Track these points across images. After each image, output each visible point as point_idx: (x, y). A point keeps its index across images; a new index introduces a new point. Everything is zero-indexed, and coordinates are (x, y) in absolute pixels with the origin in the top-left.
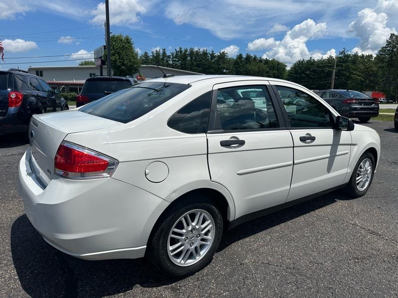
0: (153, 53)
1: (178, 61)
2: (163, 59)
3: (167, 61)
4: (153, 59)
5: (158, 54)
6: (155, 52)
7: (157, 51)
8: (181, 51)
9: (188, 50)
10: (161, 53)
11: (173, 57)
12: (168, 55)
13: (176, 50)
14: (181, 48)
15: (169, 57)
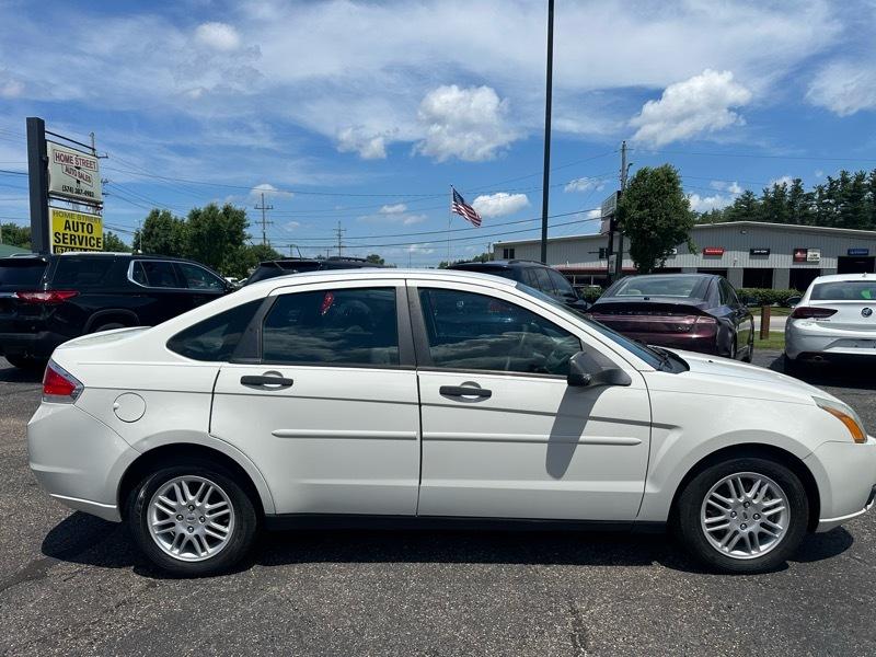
0: (766, 192)
1: (837, 204)
2: (791, 204)
3: (805, 207)
4: (765, 204)
5: (780, 192)
6: (772, 189)
7: (777, 187)
8: (845, 181)
9: (868, 175)
10: (789, 190)
11: (822, 197)
12: (806, 191)
13: (830, 178)
14: (844, 174)
15: (810, 197)
